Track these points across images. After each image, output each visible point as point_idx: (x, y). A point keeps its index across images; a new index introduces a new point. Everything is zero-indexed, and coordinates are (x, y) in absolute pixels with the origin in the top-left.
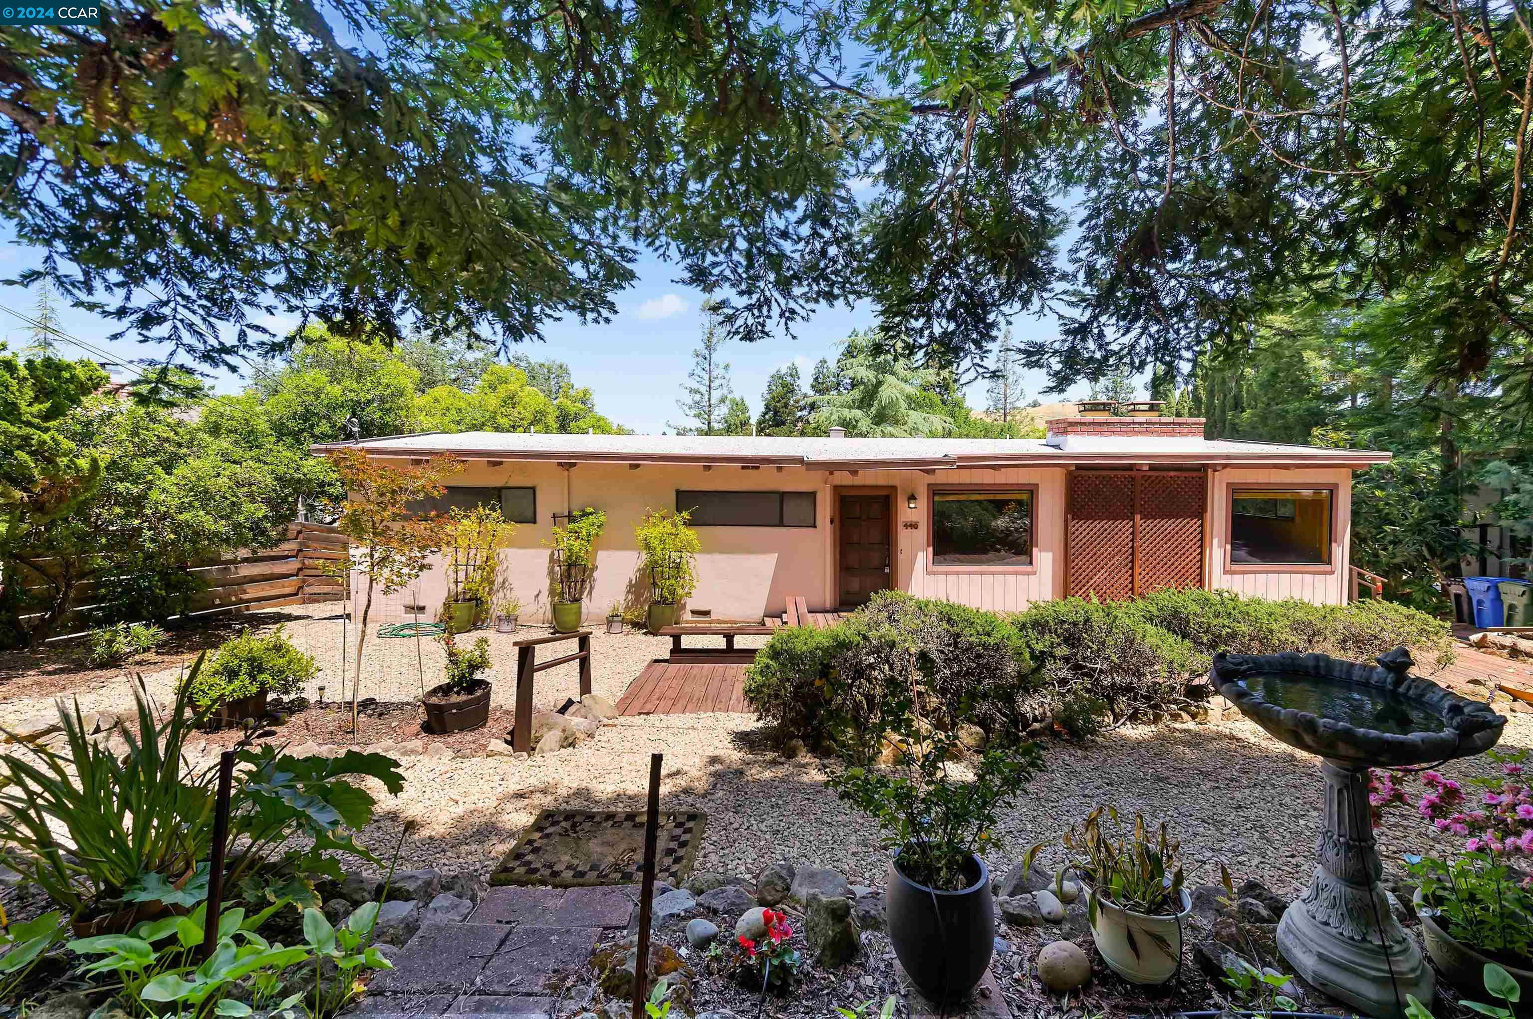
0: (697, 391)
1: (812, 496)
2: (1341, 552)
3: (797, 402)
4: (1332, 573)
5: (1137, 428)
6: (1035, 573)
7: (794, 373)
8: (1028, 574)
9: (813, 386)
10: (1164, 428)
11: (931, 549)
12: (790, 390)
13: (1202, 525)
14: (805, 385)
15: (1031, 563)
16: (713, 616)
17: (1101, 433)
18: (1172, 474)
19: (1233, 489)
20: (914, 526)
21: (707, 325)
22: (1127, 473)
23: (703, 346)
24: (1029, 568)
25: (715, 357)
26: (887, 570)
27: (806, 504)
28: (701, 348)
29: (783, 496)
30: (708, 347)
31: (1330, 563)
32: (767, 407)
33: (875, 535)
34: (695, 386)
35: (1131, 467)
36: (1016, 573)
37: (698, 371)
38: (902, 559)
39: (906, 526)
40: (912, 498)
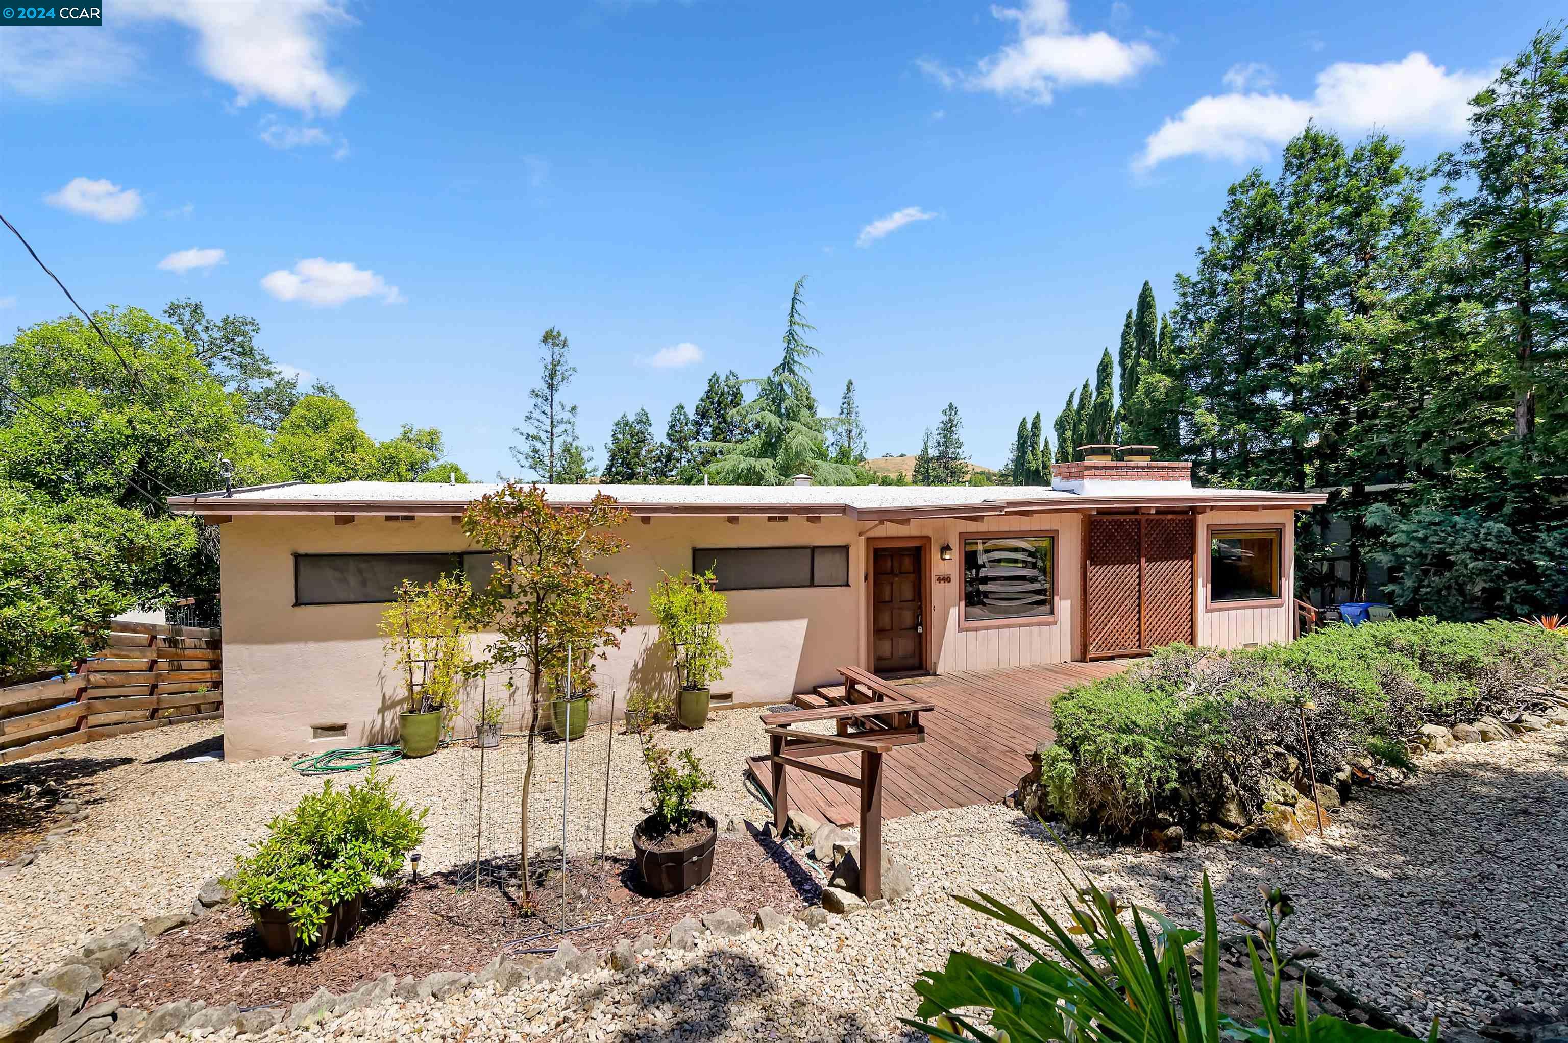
0: (536, 438)
1: (845, 549)
2: (1288, 585)
3: (651, 451)
4: (1282, 605)
5: (1141, 472)
6: (1055, 623)
7: (644, 419)
8: (1049, 624)
9: (668, 435)
10: (1162, 473)
11: (963, 604)
12: (640, 439)
13: (1192, 566)
14: (659, 434)
15: (1052, 613)
16: (736, 700)
17: (1111, 477)
18: (1170, 517)
19: (1213, 531)
20: (947, 579)
21: (549, 360)
22: (1133, 517)
23: (545, 386)
24: (1050, 618)
25: (557, 397)
26: (920, 630)
27: (838, 558)
28: (541, 387)
29: (813, 549)
30: (551, 387)
31: (1280, 597)
32: (613, 457)
33: (907, 592)
34: (533, 431)
35: (1136, 511)
36: (1040, 624)
37: (537, 414)
38: (935, 616)
39: (939, 580)
40: (946, 548)
